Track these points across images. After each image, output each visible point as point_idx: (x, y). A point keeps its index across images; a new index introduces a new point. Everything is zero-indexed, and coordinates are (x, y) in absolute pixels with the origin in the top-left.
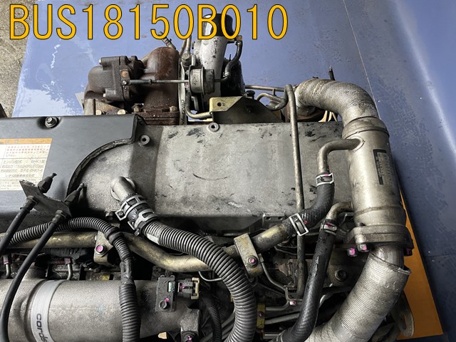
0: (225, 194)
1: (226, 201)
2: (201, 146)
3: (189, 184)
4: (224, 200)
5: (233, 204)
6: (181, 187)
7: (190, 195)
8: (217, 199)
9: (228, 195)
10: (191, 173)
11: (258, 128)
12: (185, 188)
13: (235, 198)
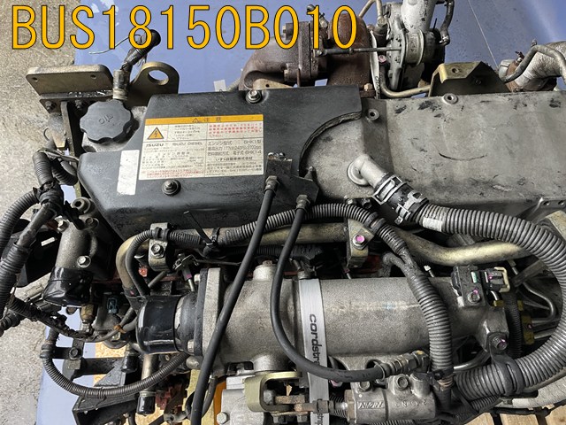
0: (486, 176)
1: (490, 185)
2: (441, 120)
3: (437, 165)
4: (487, 183)
5: (499, 187)
6: (428, 170)
7: (441, 178)
8: (477, 182)
9: (491, 178)
10: (436, 153)
11: (507, 98)
12: (434, 170)
13: (501, 179)
